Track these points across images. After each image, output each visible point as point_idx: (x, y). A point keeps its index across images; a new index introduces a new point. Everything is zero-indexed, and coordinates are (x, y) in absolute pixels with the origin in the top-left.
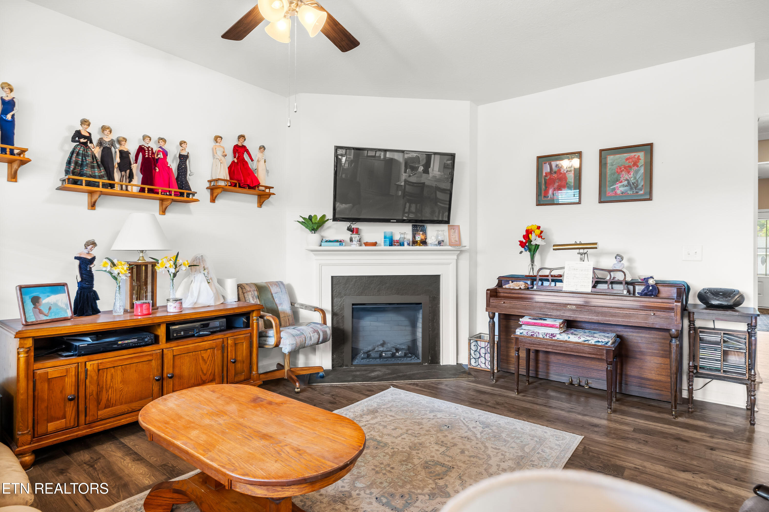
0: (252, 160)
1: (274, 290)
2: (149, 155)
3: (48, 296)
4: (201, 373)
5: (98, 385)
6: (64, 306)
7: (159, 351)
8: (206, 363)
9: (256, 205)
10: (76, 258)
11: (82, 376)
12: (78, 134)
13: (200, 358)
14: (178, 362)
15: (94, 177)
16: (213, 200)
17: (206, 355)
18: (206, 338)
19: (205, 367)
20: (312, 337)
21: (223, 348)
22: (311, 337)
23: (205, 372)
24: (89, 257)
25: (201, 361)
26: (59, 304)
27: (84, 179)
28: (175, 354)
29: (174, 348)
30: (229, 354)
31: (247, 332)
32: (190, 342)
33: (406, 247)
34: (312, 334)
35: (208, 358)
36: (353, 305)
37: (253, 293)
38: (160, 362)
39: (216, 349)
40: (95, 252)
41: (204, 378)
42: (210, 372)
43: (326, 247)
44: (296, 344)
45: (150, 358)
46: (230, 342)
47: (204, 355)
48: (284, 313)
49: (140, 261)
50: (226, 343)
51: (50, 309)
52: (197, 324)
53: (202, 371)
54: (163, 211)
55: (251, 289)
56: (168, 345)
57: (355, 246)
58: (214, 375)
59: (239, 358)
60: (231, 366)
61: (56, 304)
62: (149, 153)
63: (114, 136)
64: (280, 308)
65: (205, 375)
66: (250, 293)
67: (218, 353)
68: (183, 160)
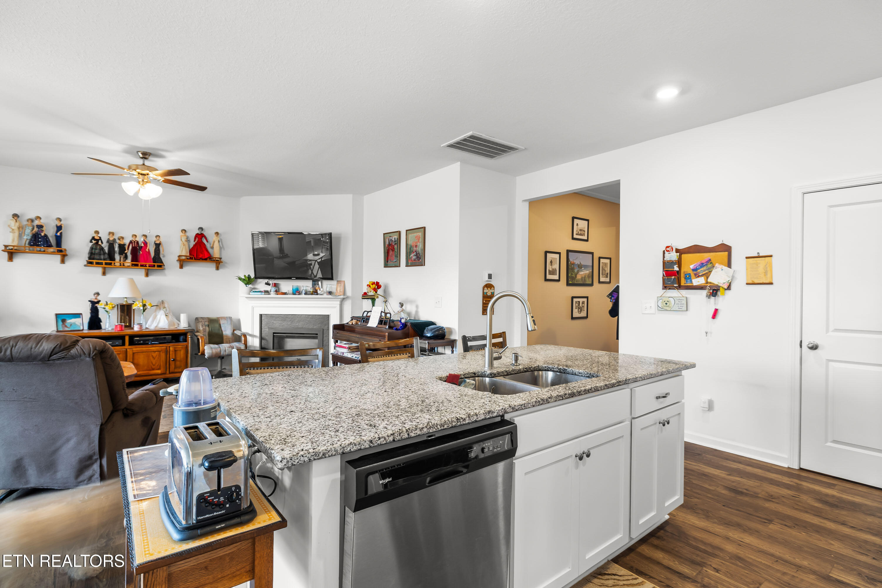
0: (207, 241)
1: (222, 322)
2: (135, 245)
4: (151, 364)
6: (79, 324)
7: (124, 350)
8: (155, 359)
9: (215, 269)
10: (89, 301)
12: (93, 238)
13: (151, 356)
14: (136, 356)
15: (101, 260)
16: (181, 267)
17: (154, 355)
18: (154, 345)
19: (154, 362)
20: (227, 350)
21: (167, 352)
22: (225, 350)
23: (154, 363)
24: (96, 301)
25: (151, 358)
26: (76, 323)
27: (95, 261)
28: (134, 352)
29: (133, 349)
30: (171, 356)
31: (184, 344)
32: (144, 347)
33: (304, 296)
34: (226, 349)
35: (156, 357)
36: (274, 333)
37: (203, 323)
38: (125, 355)
39: (161, 352)
40: (99, 298)
41: (153, 367)
42: (157, 364)
43: (254, 295)
44: (212, 353)
45: (119, 353)
46: (171, 349)
47: (153, 355)
48: (226, 336)
49: (124, 303)
50: (168, 349)
51: (71, 325)
52: (151, 338)
53: (152, 363)
54: (147, 275)
55: (203, 321)
56: (130, 347)
57: (273, 295)
58: (160, 366)
59: (178, 359)
60: (172, 364)
61: (74, 323)
62: (135, 244)
63: (116, 237)
64: (224, 333)
65: (154, 365)
66: (201, 323)
67: (163, 355)
68: (158, 246)
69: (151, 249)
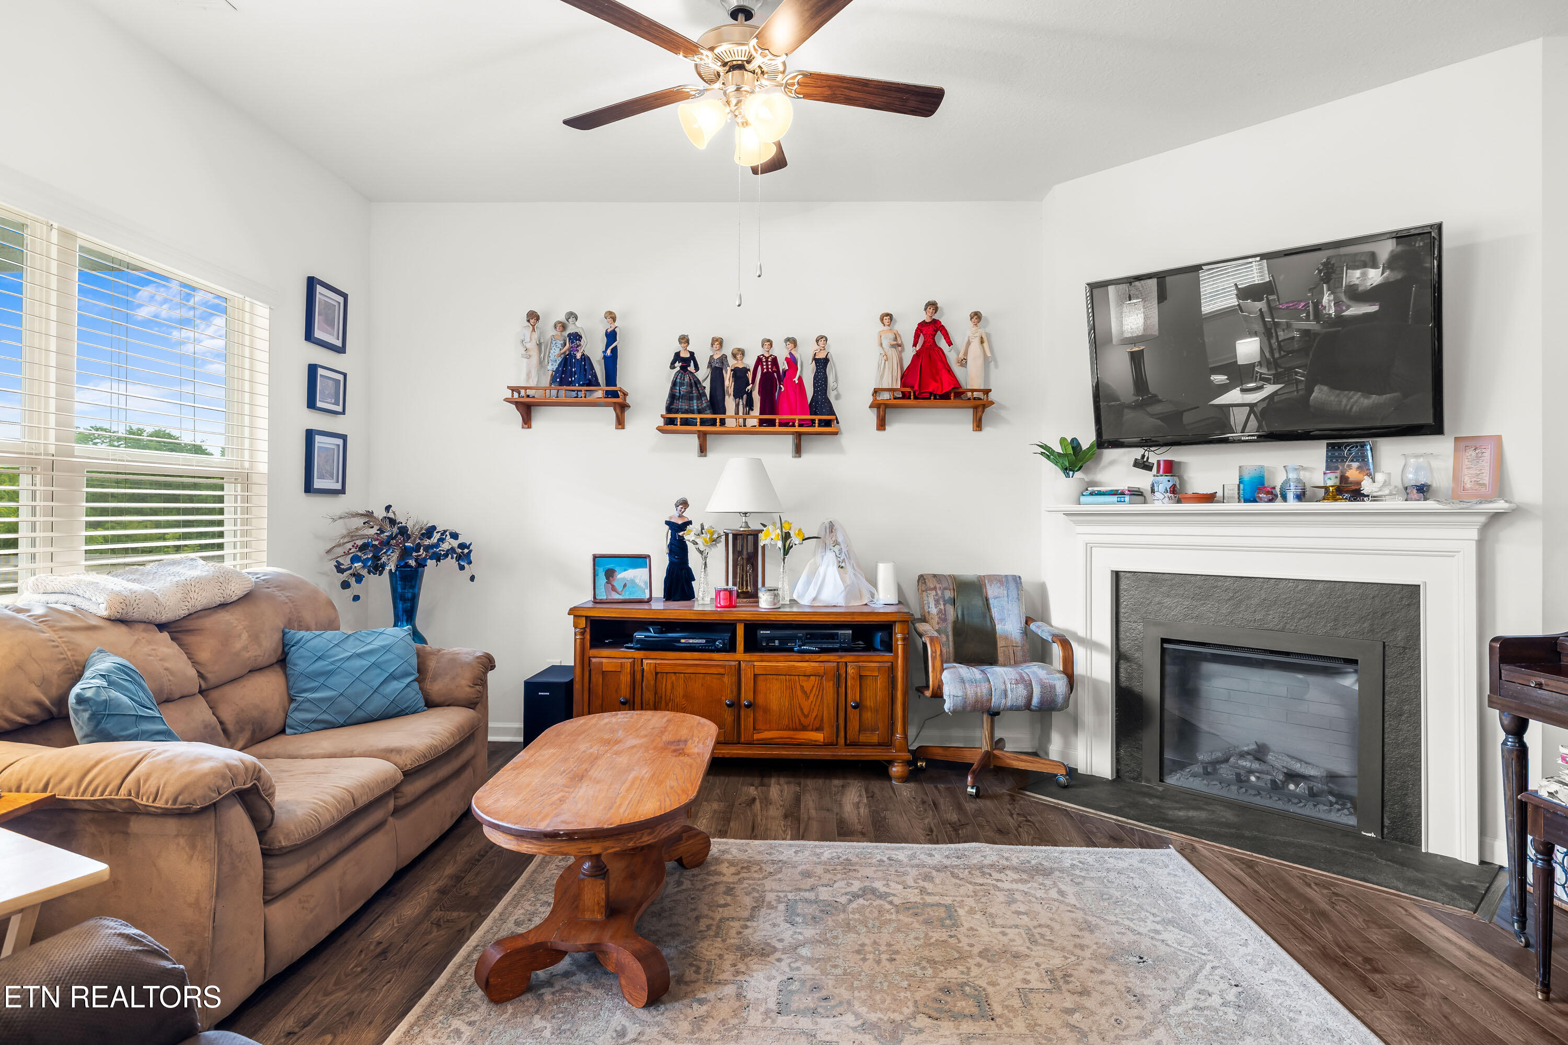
0: (950, 343)
1: (992, 591)
2: (767, 368)
3: (625, 570)
4: (799, 712)
5: (656, 693)
6: (642, 585)
7: (733, 663)
8: (808, 697)
9: (970, 426)
10: (667, 523)
11: (638, 676)
12: (677, 356)
13: (798, 687)
14: (761, 685)
15: (692, 412)
16: (881, 425)
17: (808, 684)
18: (807, 656)
19: (806, 705)
20: (1009, 692)
21: (839, 679)
22: (1005, 691)
23: (806, 712)
24: (680, 522)
25: (799, 693)
26: (637, 581)
27: (679, 416)
28: (757, 672)
29: (756, 663)
30: (849, 691)
31: (885, 659)
32: (781, 658)
33: (1292, 504)
34: (1009, 686)
35: (811, 691)
36: (1164, 641)
37: (939, 592)
38: (734, 679)
39: (824, 678)
40: (688, 514)
41: (805, 721)
42: (814, 714)
43: (1092, 505)
44: (965, 698)
45: (722, 671)
46: (850, 671)
47: (804, 684)
48: (1006, 638)
49: (742, 529)
50: (842, 672)
51: (625, 586)
52: (800, 633)
53: (802, 709)
54: (798, 451)
55: (938, 586)
56: (748, 657)
57: (1161, 503)
58: (822, 720)
59: (869, 703)
60: (853, 715)
61: (633, 581)
62: (767, 365)
63: (727, 351)
64: (999, 627)
65: (806, 716)
66: (934, 593)
67: (829, 686)
68: (822, 364)
69: (807, 373)
